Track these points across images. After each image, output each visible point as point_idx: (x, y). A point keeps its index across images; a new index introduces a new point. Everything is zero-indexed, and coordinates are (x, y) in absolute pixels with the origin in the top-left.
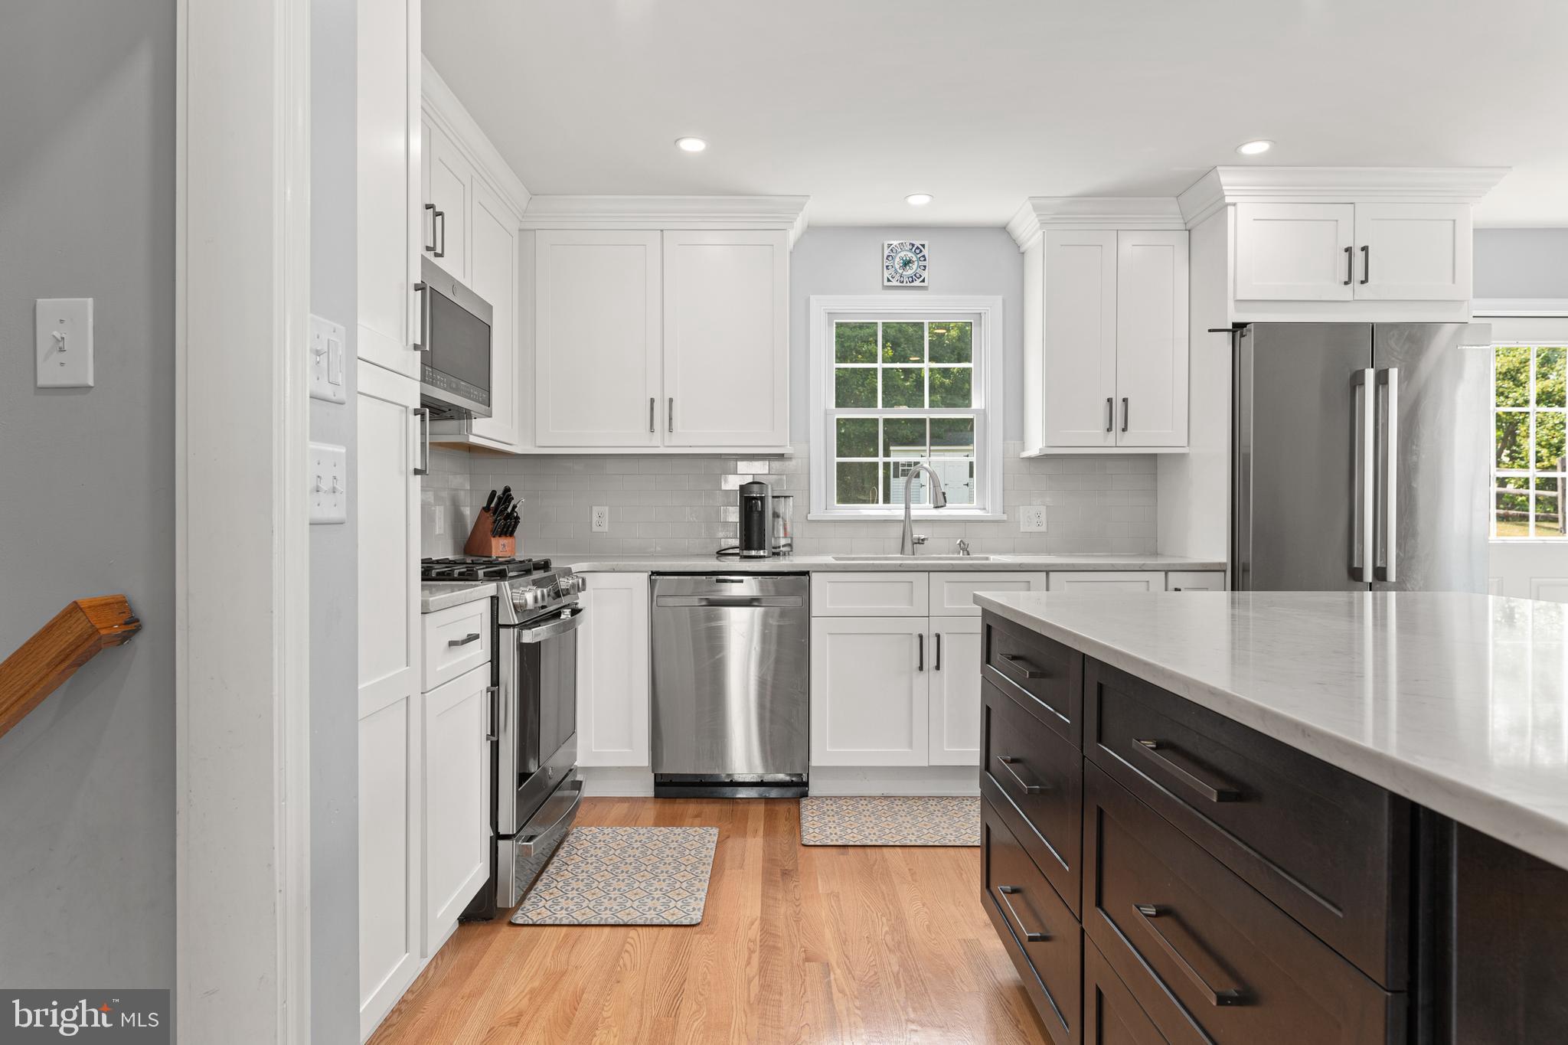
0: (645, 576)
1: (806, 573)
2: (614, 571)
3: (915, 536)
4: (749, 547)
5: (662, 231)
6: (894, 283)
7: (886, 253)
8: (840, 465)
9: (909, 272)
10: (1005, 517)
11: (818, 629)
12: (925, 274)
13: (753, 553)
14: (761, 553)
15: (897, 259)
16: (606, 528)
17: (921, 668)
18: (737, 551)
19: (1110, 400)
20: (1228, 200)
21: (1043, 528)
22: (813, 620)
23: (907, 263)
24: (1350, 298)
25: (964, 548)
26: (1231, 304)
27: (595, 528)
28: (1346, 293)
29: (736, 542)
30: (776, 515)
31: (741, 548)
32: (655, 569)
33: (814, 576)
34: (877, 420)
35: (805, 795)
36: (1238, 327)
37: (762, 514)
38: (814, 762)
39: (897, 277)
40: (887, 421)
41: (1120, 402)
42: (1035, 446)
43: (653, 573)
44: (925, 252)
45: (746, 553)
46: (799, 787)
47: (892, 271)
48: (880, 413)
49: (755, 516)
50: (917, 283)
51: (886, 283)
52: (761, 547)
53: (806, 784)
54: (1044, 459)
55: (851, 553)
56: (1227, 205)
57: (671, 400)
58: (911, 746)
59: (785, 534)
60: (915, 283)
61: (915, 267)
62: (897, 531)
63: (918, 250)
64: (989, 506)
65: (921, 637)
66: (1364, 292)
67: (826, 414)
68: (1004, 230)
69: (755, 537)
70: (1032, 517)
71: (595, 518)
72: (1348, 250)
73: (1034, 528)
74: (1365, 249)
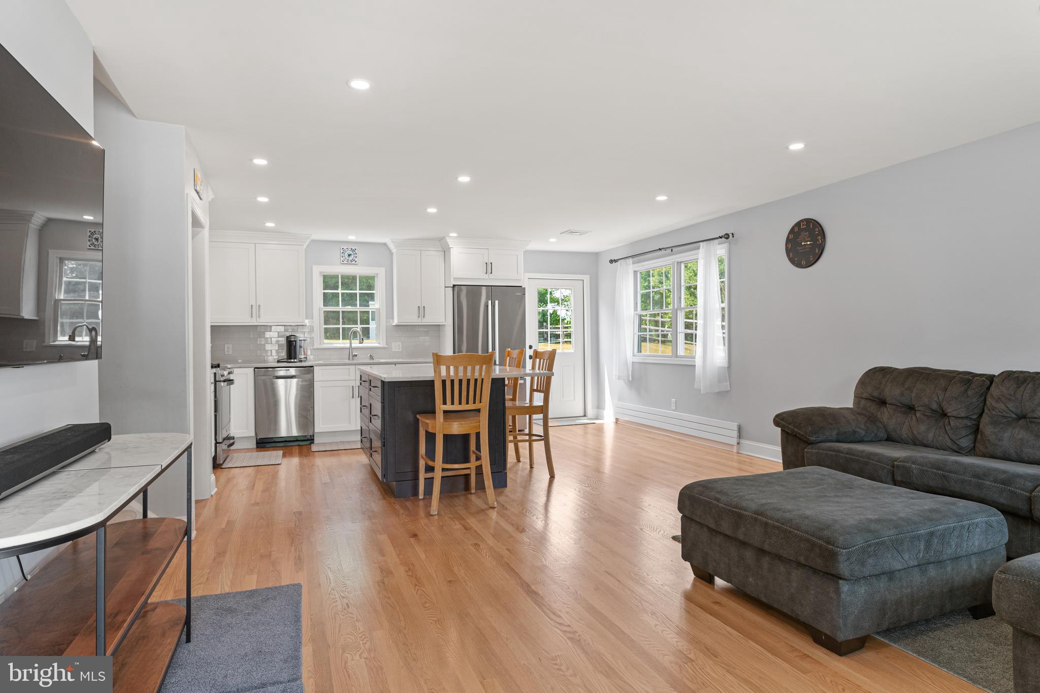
0: (253, 369)
1: (313, 366)
2: (240, 368)
3: (354, 353)
4: (291, 359)
5: (255, 244)
6: (345, 262)
7: (342, 251)
8: (325, 328)
9: (351, 258)
10: (386, 346)
11: (317, 386)
12: (356, 259)
13: (292, 360)
14: (295, 360)
15: (346, 254)
16: (231, 352)
17: (353, 397)
18: (286, 360)
19: (419, 307)
20: (450, 246)
21: (401, 350)
22: (315, 382)
23: (349, 255)
24: (488, 278)
25: (371, 357)
26: (452, 279)
27: (226, 353)
28: (486, 276)
29: (286, 357)
30: (301, 347)
31: (287, 359)
32: (256, 367)
33: (315, 367)
34: (339, 311)
35: (313, 443)
36: (454, 286)
37: (295, 347)
38: (316, 431)
39: (346, 260)
40: (343, 312)
41: (422, 308)
42: (395, 322)
43: (255, 368)
44: (356, 251)
45: (289, 361)
46: (311, 440)
47: (344, 258)
48: (340, 308)
49: (293, 347)
50: (354, 262)
51: (342, 262)
52: (295, 358)
53: (313, 440)
54: (397, 326)
55: (330, 360)
56: (450, 248)
57: (259, 306)
58: (350, 424)
59: (304, 353)
60: (353, 262)
61: (352, 256)
62: (347, 352)
63: (353, 250)
64: (381, 343)
65: (353, 387)
66: (492, 276)
67: (319, 309)
68: (385, 244)
69: (293, 355)
70: (397, 346)
71: (226, 349)
72: (486, 263)
73: (397, 350)
74: (491, 263)
